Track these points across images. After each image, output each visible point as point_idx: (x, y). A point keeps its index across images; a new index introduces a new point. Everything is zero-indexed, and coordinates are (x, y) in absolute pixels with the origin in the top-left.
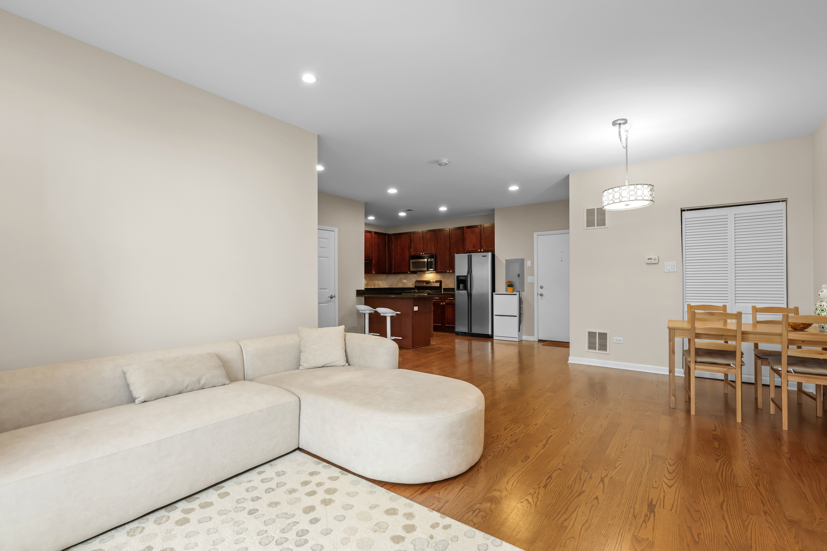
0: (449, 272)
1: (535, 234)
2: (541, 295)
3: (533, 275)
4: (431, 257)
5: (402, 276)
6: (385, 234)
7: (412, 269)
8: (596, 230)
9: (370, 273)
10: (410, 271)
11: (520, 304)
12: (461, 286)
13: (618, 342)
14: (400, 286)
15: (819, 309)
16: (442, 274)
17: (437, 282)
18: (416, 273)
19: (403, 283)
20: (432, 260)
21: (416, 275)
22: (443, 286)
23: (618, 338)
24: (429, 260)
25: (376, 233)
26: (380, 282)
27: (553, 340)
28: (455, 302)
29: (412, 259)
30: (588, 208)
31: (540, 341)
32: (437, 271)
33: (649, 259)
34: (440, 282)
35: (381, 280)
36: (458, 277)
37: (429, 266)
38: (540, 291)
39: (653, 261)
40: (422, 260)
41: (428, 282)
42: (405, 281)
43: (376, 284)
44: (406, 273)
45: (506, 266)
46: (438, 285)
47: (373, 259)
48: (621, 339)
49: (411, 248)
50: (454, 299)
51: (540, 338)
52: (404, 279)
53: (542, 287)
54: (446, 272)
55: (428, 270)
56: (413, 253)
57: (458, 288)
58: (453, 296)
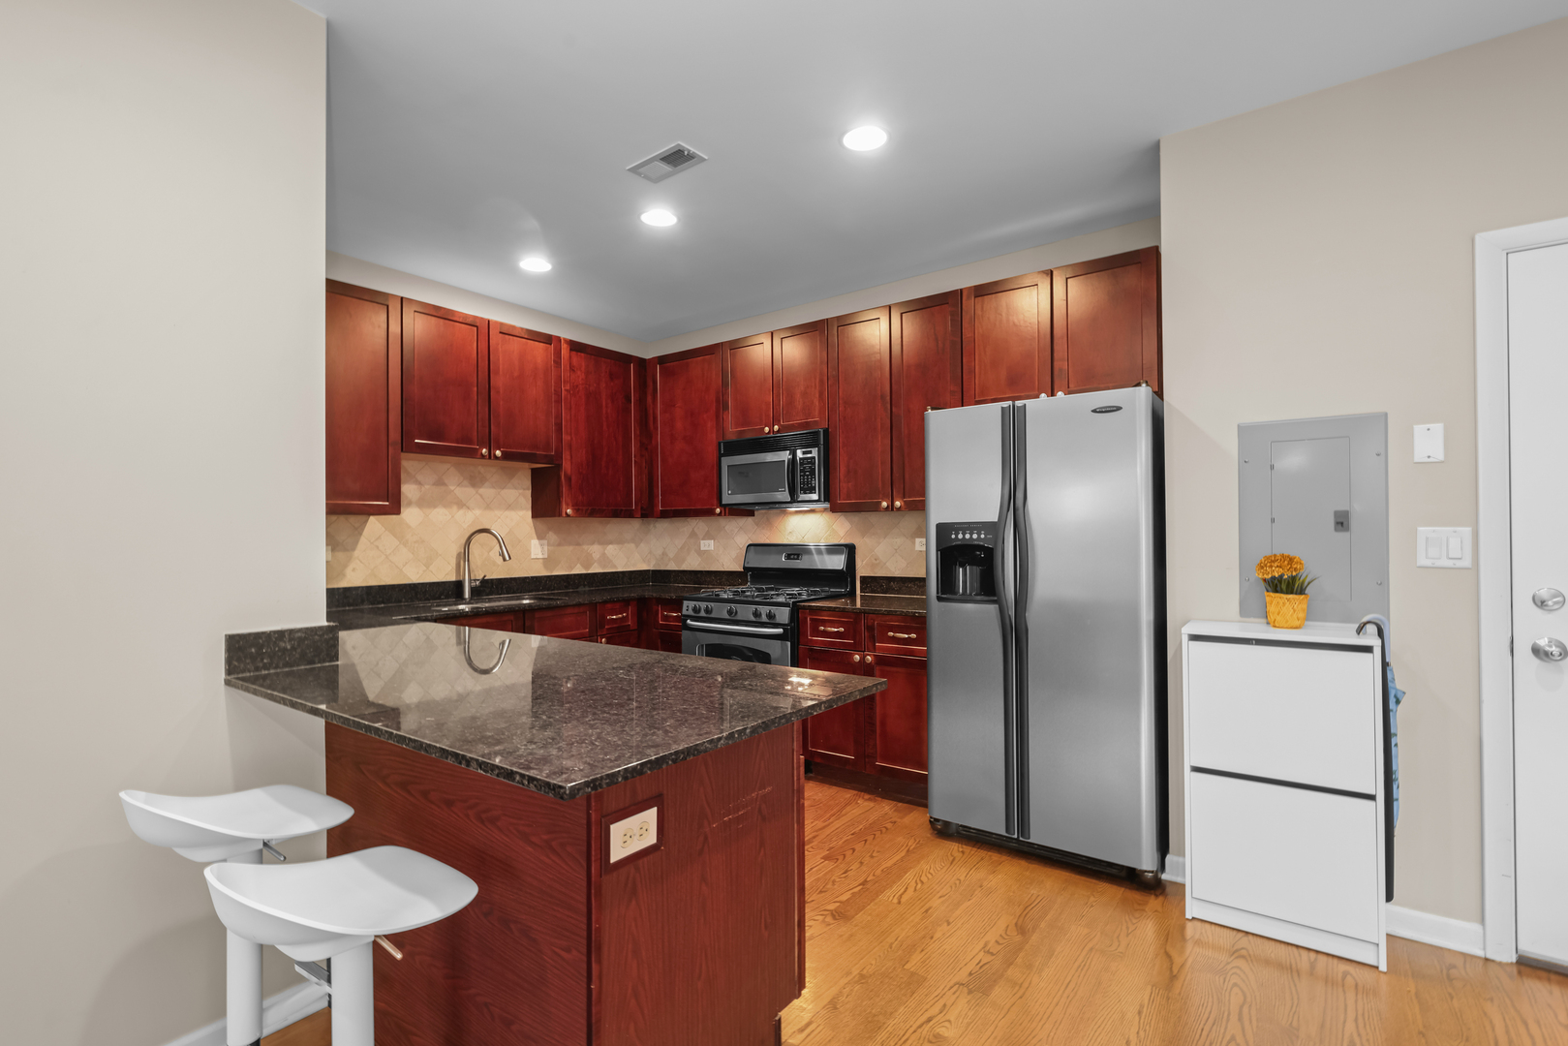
0: (891, 508)
3: (1471, 517)
4: (810, 441)
5: (698, 525)
6: (623, 359)
7: (728, 498)
9: (554, 516)
10: (721, 505)
12: (965, 577)
14: (692, 563)
16: (856, 517)
17: (834, 549)
18: (751, 514)
19: (700, 553)
20: (815, 452)
21: (750, 520)
22: (862, 569)
24: (799, 454)
25: (576, 347)
26: (611, 549)
28: (926, 654)
29: (726, 454)
32: (834, 503)
34: (850, 550)
35: (620, 542)
36: (943, 529)
37: (797, 482)
40: (770, 457)
41: (796, 551)
42: (708, 545)
43: (596, 556)
44: (708, 513)
45: (1243, 462)
46: (837, 562)
47: (566, 455)
49: (726, 407)
50: (923, 639)
52: (708, 536)
54: (875, 508)
55: (794, 500)
56: (732, 431)
57: (947, 587)
58: (919, 624)
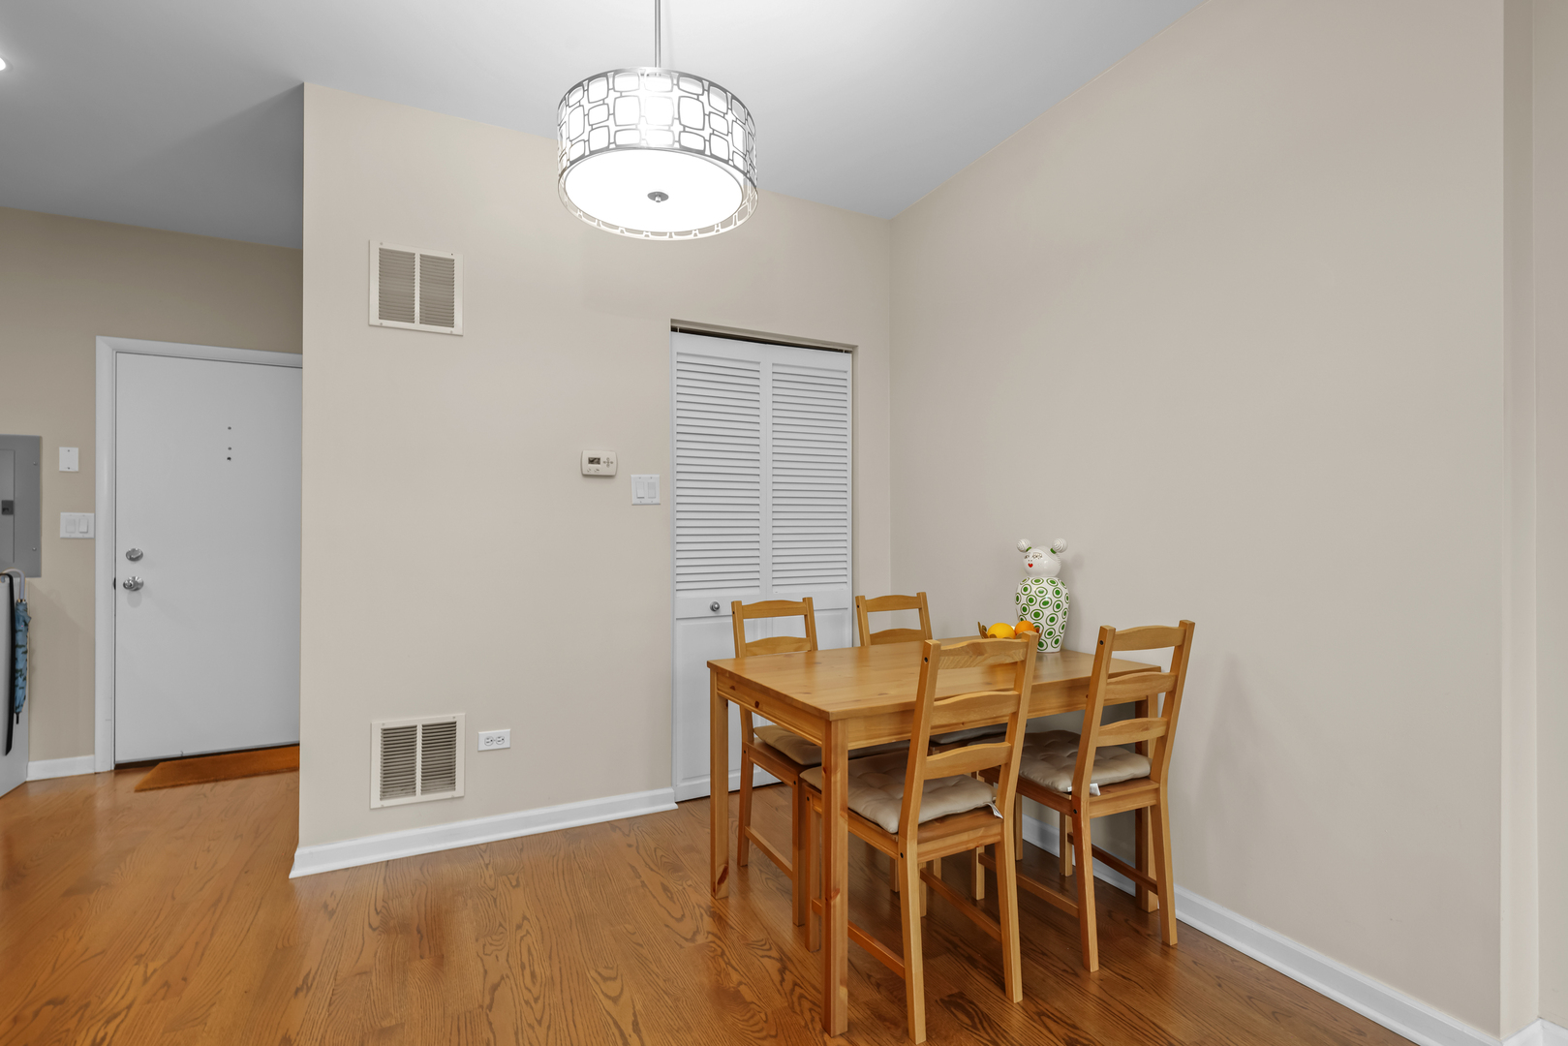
1: (104, 346)
2: (134, 587)
3: (91, 507)
8: (415, 336)
11: (13, 631)
13: (495, 746)
15: (1039, 599)
23: (494, 733)
27: (188, 752)
30: (387, 246)
31: (121, 768)
33: (592, 461)
38: (127, 571)
39: (602, 469)
48: (505, 732)
51: (122, 758)
53: (134, 557)
